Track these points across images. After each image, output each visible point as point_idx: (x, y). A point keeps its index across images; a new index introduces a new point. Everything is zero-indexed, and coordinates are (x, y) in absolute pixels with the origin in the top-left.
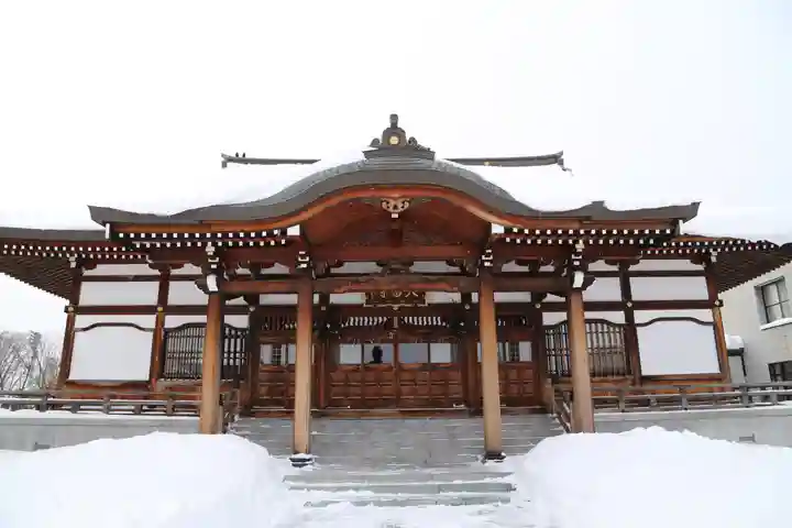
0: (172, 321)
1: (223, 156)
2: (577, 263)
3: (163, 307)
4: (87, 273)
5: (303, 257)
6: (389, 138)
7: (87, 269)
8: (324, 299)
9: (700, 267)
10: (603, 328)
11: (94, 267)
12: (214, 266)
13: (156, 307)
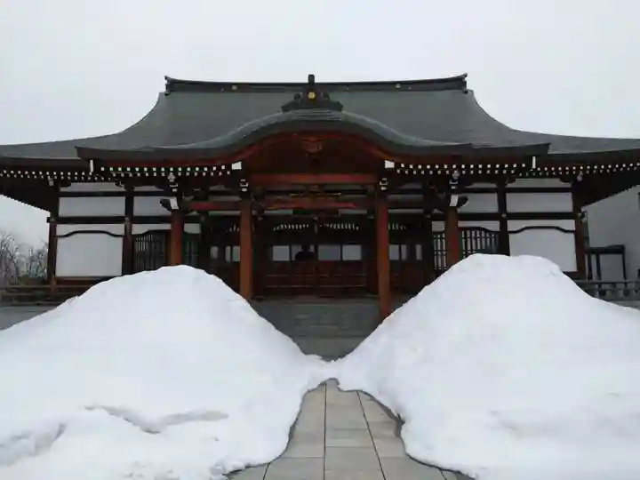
0: (138, 229)
1: (166, 78)
2: (453, 188)
3: (130, 217)
4: (63, 189)
5: (244, 183)
6: (308, 93)
7: (63, 186)
8: (261, 211)
9: (568, 185)
10: (480, 234)
11: (70, 185)
12: (175, 190)
13: (124, 217)
